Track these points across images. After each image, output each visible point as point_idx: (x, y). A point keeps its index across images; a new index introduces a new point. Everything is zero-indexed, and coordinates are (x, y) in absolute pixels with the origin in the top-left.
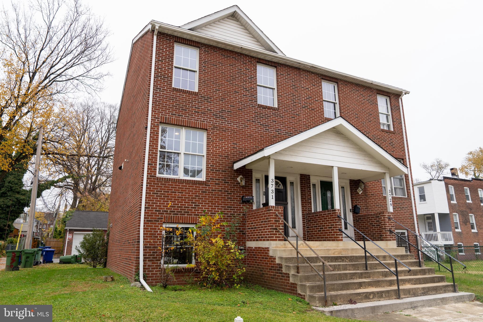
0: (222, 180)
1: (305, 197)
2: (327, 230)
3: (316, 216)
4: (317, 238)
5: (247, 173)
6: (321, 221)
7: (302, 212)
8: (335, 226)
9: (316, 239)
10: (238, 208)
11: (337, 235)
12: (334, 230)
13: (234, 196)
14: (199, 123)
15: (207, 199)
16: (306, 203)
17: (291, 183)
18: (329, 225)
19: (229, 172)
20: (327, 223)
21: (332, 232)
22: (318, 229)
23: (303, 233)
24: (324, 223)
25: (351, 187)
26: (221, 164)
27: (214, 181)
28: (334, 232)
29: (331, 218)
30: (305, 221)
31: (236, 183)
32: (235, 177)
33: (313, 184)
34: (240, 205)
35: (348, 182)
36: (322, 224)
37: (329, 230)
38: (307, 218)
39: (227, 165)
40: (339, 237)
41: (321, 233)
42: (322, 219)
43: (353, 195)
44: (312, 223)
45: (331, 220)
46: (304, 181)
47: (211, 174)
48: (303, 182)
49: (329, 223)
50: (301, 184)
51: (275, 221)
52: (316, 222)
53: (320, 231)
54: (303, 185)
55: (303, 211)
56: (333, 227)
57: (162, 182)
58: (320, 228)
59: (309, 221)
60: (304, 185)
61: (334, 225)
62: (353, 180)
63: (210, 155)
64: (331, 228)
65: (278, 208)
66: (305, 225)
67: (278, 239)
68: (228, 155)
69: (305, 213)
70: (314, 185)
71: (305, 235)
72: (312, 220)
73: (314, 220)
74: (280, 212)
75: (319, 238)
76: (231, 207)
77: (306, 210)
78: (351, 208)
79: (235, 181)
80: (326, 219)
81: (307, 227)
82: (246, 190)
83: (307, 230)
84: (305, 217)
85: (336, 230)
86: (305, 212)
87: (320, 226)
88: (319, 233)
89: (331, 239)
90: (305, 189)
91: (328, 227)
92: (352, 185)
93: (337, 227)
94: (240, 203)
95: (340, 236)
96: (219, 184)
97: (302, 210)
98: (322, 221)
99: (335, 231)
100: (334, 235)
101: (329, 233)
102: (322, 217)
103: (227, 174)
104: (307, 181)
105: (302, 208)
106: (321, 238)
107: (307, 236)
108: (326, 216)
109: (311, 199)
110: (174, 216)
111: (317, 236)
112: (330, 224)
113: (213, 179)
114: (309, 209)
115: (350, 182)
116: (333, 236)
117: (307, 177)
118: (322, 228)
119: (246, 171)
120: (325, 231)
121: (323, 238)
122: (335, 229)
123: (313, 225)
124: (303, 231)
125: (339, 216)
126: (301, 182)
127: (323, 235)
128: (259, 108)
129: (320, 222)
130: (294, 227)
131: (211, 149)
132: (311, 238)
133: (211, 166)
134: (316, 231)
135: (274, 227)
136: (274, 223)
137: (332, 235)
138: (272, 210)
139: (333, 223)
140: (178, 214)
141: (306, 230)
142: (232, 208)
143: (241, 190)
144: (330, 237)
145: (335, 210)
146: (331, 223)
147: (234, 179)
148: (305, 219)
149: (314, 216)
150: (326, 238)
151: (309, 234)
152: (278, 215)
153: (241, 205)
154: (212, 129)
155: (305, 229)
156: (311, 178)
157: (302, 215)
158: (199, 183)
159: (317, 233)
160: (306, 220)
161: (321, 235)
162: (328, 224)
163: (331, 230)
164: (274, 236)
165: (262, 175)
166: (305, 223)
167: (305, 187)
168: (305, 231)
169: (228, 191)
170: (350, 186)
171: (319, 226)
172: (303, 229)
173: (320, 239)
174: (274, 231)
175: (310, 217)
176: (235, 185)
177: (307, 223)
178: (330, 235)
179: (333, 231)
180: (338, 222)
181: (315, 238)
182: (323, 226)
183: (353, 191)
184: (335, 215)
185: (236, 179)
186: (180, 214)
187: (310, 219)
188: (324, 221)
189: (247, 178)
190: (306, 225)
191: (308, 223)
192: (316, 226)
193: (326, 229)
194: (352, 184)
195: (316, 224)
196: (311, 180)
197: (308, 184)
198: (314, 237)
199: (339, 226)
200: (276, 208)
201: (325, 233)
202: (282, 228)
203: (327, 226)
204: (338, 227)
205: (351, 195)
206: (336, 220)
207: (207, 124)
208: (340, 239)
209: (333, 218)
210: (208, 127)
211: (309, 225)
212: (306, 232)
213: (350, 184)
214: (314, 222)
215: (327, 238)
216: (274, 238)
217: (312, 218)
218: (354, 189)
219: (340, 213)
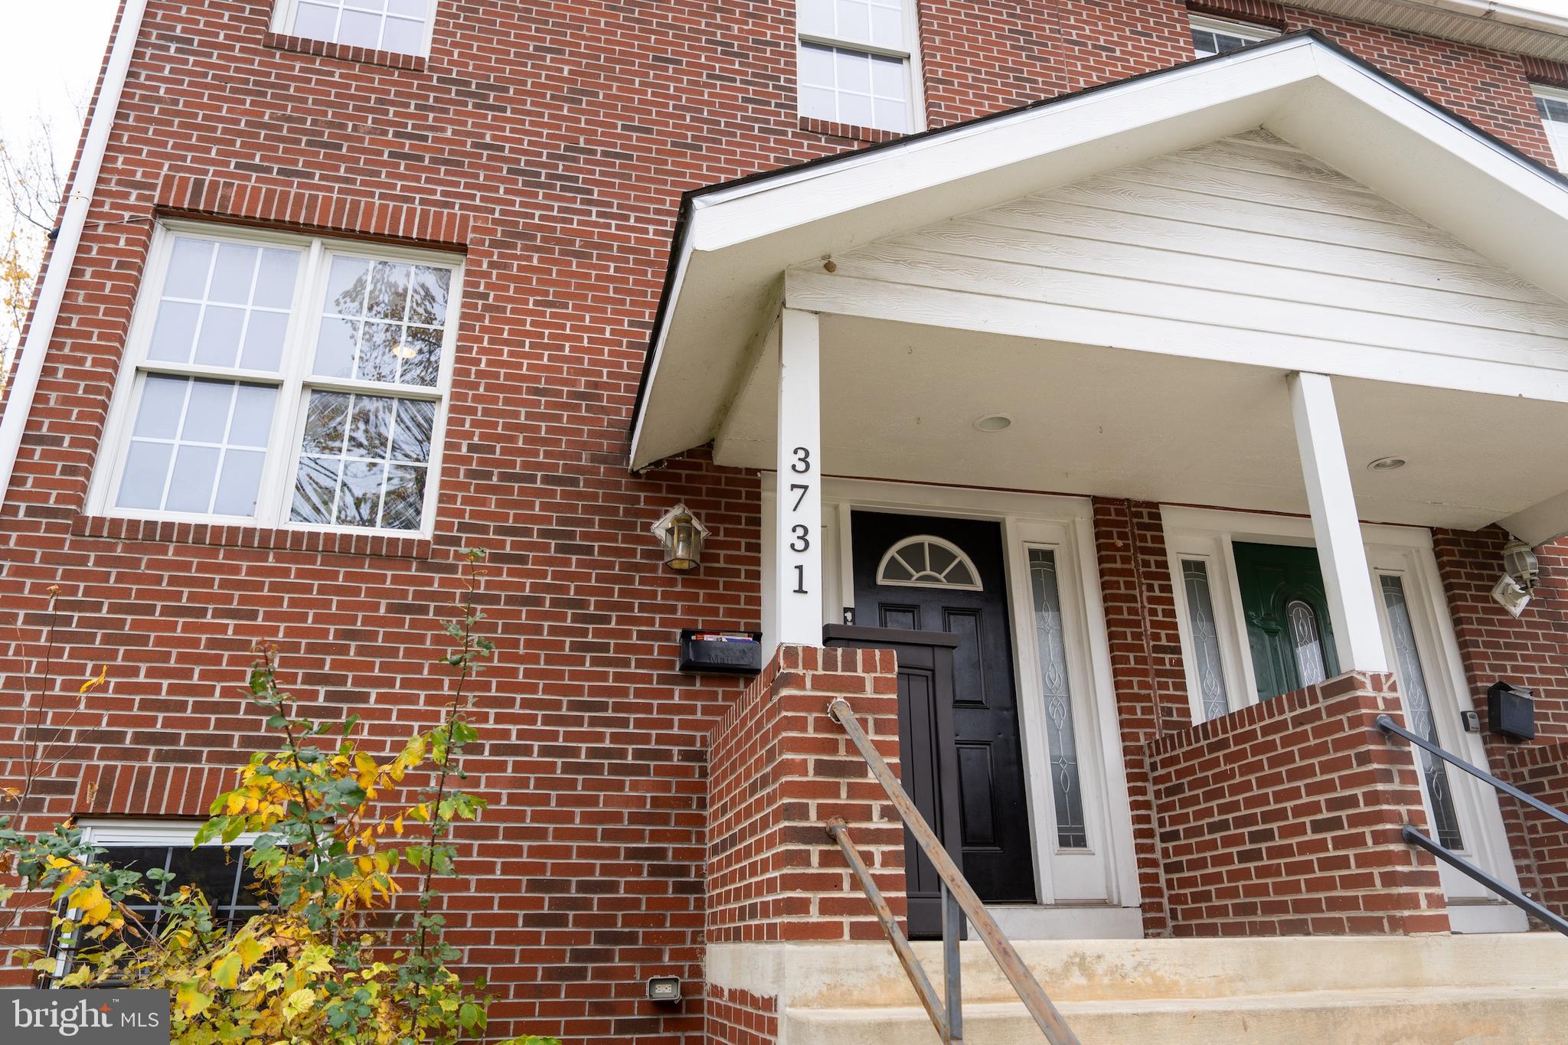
0: (543, 533)
1: (1137, 636)
2: (1304, 848)
3: (1213, 748)
4: (1240, 909)
5: (725, 494)
6: (1252, 778)
7: (1124, 737)
8: (1363, 809)
9: (1231, 919)
10: (648, 708)
11: (1389, 879)
12: (1358, 840)
13: (627, 634)
14: (411, 212)
15: (426, 654)
16: (1144, 673)
17: (1034, 555)
18: (1315, 808)
19: (600, 484)
20: (1295, 793)
21: (1343, 862)
22: (1237, 840)
23: (1143, 878)
24: (1279, 797)
25: (1444, 577)
26: (544, 442)
27: (489, 543)
28: (1363, 860)
29: (1322, 749)
30: (1150, 796)
31: (646, 554)
32: (639, 513)
33: (1187, 565)
34: (670, 694)
35: (1424, 543)
36: (1263, 800)
37: (1321, 845)
38: (1161, 772)
39: (584, 445)
40: (1412, 901)
41: (1262, 872)
42: (1258, 766)
43: (1470, 621)
44: (1194, 801)
45: (1326, 767)
46: (1122, 536)
47: (466, 501)
48: (1113, 547)
49: (1312, 789)
50: (1101, 560)
51: (821, 767)
52: (1219, 793)
53: (1255, 855)
54: (1119, 565)
55: (1128, 725)
56: (1354, 821)
57: (112, 547)
58: (1255, 837)
59: (1170, 792)
60: (1126, 560)
61: (1352, 801)
62: (1458, 532)
63: (476, 386)
64: (1335, 824)
65: (850, 665)
66: (1147, 819)
67: (846, 920)
68: (596, 385)
69: (1143, 742)
70: (1195, 570)
71: (1159, 893)
72: (1193, 785)
73: (1204, 782)
74: (869, 693)
75: (1249, 909)
76: (603, 707)
77: (1150, 724)
78: (1465, 703)
79: (639, 540)
80: (1289, 758)
81: (1165, 838)
82: (710, 598)
83: (1165, 853)
84: (1147, 768)
85: (1380, 837)
86: (1141, 732)
87: (1250, 820)
88: (1245, 874)
89: (1343, 915)
90: (1130, 585)
91: (1307, 820)
92: (1451, 564)
93: (1380, 817)
94: (662, 679)
95: (1422, 891)
96: (523, 560)
97: (1123, 724)
98: (1262, 782)
99: (1371, 847)
100: (1367, 881)
101: (1326, 864)
102: (1257, 750)
103: (580, 496)
104: (1143, 539)
105: (1120, 710)
106: (1270, 908)
107: (1173, 899)
108: (1287, 741)
109: (1178, 650)
110: (162, 773)
111: (1233, 893)
112: (1322, 798)
113: (484, 529)
114: (1168, 712)
115: (1436, 543)
116: (1360, 893)
117: (1140, 515)
118: (1268, 835)
119: (718, 481)
120: (1286, 851)
121: (1281, 907)
122: (1367, 830)
123: (1199, 815)
124: (1142, 863)
125: (1387, 722)
126: (1099, 548)
127: (1280, 888)
128: (808, 138)
129: (1246, 786)
130: (1072, 836)
131: (482, 351)
132: (1196, 913)
133: (472, 448)
134: (1227, 859)
135: (813, 821)
136: (811, 789)
137: (1349, 882)
138: (798, 681)
139: (1348, 782)
140: (195, 757)
141: (1158, 855)
142: (610, 714)
143: (679, 596)
144: (1334, 904)
145: (1350, 684)
146: (1329, 786)
147: (632, 526)
148: (1143, 777)
149: (1199, 752)
150: (1300, 906)
151: (1184, 883)
152: (847, 716)
153: (677, 690)
154: (494, 244)
155: (1151, 849)
156: (1170, 519)
157: (1126, 751)
158: (376, 556)
159: (1234, 876)
160: (1151, 788)
161: (1262, 890)
162: (1305, 800)
163: (1339, 843)
164: (816, 897)
165: (836, 508)
166: (1147, 805)
167: (1130, 573)
168: (1154, 863)
169: (583, 604)
170: (1441, 566)
171: (1240, 822)
172: (1139, 848)
173: (1259, 918)
174: (815, 850)
175: (1174, 761)
176: (637, 567)
177: (1162, 808)
178: (1328, 884)
179: (1351, 853)
180: (1387, 776)
181: (1222, 911)
182: (1268, 817)
183: (1464, 598)
184: (1355, 722)
185: (647, 527)
186: (213, 757)
187: (1180, 774)
188: (1276, 779)
189: (723, 519)
190: (1155, 825)
191: (1169, 807)
192: (1223, 825)
193: (1294, 841)
194: (1451, 553)
195: (1224, 809)
196: (1167, 534)
197: (1152, 559)
198: (1216, 902)
199: (1403, 809)
200: (830, 663)
201: (1292, 869)
202: (885, 825)
203: (1298, 811)
204: (1396, 817)
205: (1457, 622)
206: (1364, 758)
207: (465, 219)
208: (1425, 910)
209: (1339, 745)
210: (470, 236)
211: (1174, 820)
212: (1161, 871)
213: (1438, 555)
214: (1209, 796)
215: (1314, 905)
216: (814, 917)
217: (1190, 771)
218: (1467, 587)
219: (1395, 704)
